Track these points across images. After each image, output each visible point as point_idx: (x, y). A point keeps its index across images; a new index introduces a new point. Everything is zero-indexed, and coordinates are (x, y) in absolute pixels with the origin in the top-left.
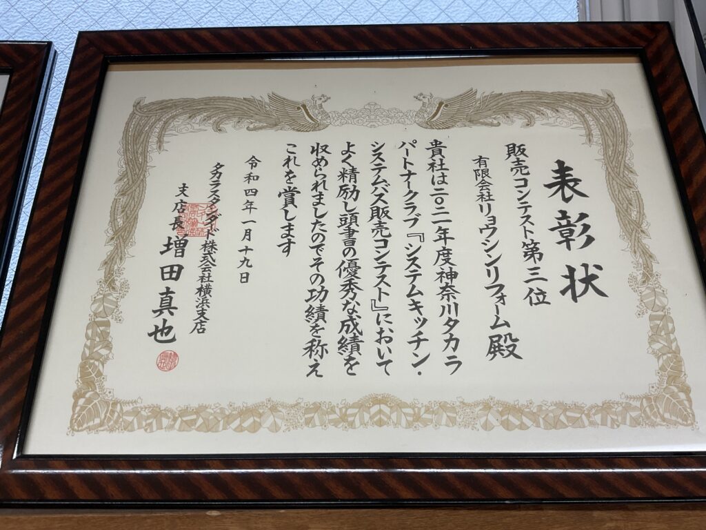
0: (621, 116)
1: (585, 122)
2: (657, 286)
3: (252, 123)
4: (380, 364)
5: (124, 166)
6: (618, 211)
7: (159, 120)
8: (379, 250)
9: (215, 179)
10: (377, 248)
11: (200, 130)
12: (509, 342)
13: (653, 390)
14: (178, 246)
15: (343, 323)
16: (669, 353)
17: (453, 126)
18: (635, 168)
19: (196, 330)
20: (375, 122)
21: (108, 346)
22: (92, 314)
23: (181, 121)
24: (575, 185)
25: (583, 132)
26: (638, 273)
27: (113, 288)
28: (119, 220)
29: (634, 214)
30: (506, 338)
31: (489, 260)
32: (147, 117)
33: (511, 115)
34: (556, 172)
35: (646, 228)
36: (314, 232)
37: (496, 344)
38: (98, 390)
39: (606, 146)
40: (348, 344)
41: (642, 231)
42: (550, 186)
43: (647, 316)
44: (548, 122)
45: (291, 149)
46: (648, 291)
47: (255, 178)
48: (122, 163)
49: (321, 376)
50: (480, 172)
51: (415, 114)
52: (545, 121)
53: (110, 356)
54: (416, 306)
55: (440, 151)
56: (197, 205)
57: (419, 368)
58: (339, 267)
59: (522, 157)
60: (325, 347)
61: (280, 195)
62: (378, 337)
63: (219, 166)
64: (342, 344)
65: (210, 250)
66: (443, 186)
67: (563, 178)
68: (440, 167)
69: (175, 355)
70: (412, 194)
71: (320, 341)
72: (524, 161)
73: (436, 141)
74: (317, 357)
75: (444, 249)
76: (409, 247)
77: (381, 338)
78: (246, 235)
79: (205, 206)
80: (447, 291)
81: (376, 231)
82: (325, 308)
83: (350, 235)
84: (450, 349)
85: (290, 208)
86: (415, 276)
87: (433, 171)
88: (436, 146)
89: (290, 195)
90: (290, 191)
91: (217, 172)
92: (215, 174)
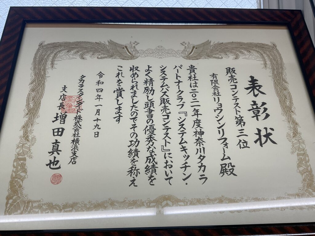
0: (280, 55)
1: (263, 57)
2: (300, 138)
3: (100, 55)
4: (166, 179)
5: (34, 76)
6: (280, 102)
7: (52, 53)
8: (165, 120)
9: (81, 83)
10: (164, 119)
11: (74, 58)
12: (230, 167)
13: (301, 191)
14: (62, 118)
15: (147, 158)
16: (307, 172)
17: (200, 58)
18: (287, 80)
19: (71, 163)
20: (162, 56)
21: (25, 171)
22: (16, 154)
23: (63, 54)
24: (259, 88)
25: (262, 62)
26: (291, 132)
27: (28, 140)
28: (31, 104)
29: (288, 103)
30: (229, 165)
31: (220, 126)
32: (46, 51)
33: (227, 53)
34: (250, 81)
35: (294, 110)
36: (132, 111)
37: (224, 168)
38: (19, 195)
39: (273, 70)
40: (150, 169)
41: (292, 111)
42: (247, 89)
43: (296, 154)
44: (245, 57)
45: (120, 68)
46: (296, 141)
47: (102, 83)
48: (33, 75)
49: (137, 186)
50: (214, 81)
51: (181, 52)
52: (244, 57)
53: (26, 176)
54: (184, 149)
55: (194, 70)
56: (71, 97)
57: (186, 181)
58: (145, 129)
59: (233, 74)
60: (138, 171)
61: (114, 92)
62: (165, 165)
63: (83, 76)
64: (147, 168)
65: (78, 120)
66: (196, 88)
67: (254, 85)
68: (194, 79)
69: (61, 176)
70: (180, 92)
71: (136, 167)
72: (235, 76)
73: (192, 66)
74: (135, 176)
75: (197, 120)
76: (180, 119)
77: (167, 166)
78: (97, 112)
79: (76, 97)
80: (199, 141)
81: (163, 111)
82: (138, 150)
83: (150, 113)
84: (201, 171)
85: (120, 98)
86: (183, 134)
87: (191, 80)
88: (192, 68)
89: (120, 92)
90: (119, 90)
91: (82, 80)
92: (81, 81)
